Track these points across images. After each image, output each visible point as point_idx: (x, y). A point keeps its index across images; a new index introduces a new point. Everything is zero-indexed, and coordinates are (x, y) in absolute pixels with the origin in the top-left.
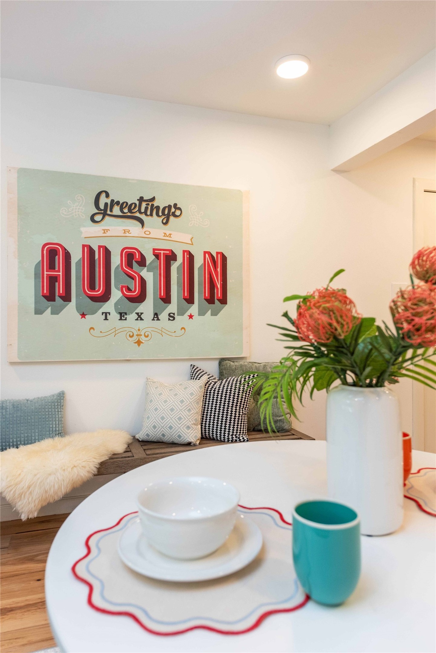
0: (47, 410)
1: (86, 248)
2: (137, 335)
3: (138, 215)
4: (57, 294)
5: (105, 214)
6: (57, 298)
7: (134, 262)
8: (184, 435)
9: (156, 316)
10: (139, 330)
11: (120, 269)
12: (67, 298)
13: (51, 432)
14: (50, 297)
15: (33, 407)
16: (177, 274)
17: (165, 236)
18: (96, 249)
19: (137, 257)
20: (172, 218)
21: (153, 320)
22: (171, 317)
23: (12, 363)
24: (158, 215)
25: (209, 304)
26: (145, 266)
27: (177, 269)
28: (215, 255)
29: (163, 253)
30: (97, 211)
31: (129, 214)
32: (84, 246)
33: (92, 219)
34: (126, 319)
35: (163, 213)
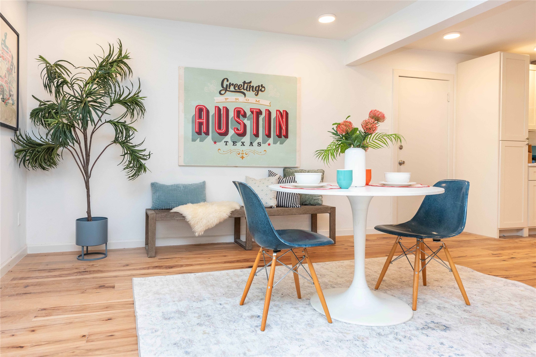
0: (199, 189)
1: (217, 108)
2: (241, 153)
3: (242, 90)
4: (202, 131)
5: (226, 90)
6: (203, 133)
7: (240, 115)
8: (269, 202)
9: (251, 144)
10: (243, 151)
11: (233, 119)
12: (207, 133)
13: (202, 200)
14: (199, 133)
15: (193, 187)
16: (262, 122)
17: (256, 102)
18: (222, 108)
19: (242, 113)
20: (260, 92)
21: (250, 146)
22: (259, 144)
23: (180, 166)
24: (253, 90)
25: (279, 138)
26: (246, 117)
27: (262, 119)
28: (282, 112)
29: (255, 111)
30: (223, 89)
31: (238, 90)
32: (216, 107)
33: (220, 93)
34: (236, 145)
35: (256, 90)
